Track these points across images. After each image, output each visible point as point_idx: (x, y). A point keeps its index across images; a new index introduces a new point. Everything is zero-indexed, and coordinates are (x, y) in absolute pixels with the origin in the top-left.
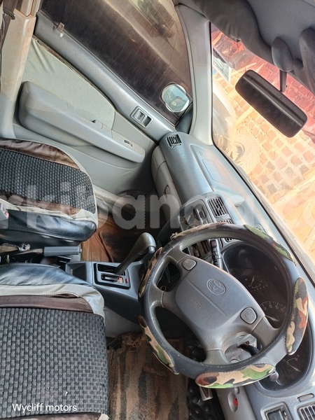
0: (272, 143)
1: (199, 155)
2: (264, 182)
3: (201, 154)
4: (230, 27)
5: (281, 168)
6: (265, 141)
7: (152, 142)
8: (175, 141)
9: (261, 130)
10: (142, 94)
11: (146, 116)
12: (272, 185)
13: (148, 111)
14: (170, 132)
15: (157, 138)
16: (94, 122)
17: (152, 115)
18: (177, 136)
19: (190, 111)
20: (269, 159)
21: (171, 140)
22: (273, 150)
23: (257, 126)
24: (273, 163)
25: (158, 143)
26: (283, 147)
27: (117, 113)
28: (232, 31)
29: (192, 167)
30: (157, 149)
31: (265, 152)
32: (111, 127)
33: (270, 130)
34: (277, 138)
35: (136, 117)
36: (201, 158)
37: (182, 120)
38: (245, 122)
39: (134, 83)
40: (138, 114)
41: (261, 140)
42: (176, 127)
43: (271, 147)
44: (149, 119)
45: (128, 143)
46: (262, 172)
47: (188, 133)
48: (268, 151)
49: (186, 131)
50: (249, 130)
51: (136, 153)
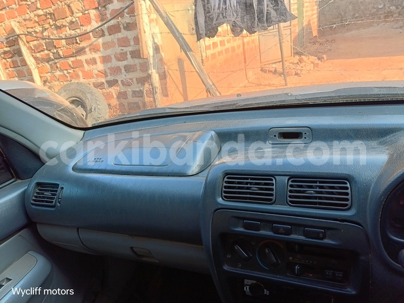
0: (87, 67)
2: (126, 98)
5: (121, 74)
6: (80, 74)
9: (65, 72)
12: (134, 92)
20: (103, 80)
22: (95, 72)
23: (58, 73)
24: (110, 78)
26: (98, 61)
31: (93, 80)
33: (71, 63)
34: (84, 61)
38: (45, 82)
41: (78, 76)
43: (91, 71)
46: (114, 94)
48: (93, 77)
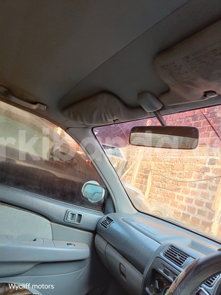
0: (176, 200)
1: (132, 223)
3: (134, 221)
4: (105, 115)
5: (194, 213)
6: (170, 201)
7: (91, 234)
8: (108, 222)
9: (163, 197)
10: (67, 200)
11: (77, 215)
13: (76, 210)
14: (101, 218)
15: (93, 228)
16: (35, 240)
17: (81, 212)
18: (108, 218)
19: (108, 195)
20: (182, 212)
21: (104, 224)
22: (179, 204)
23: (159, 196)
24: (186, 212)
25: (95, 232)
26: (184, 199)
27: (52, 223)
28: (107, 116)
29: (132, 235)
30: (97, 237)
31: (176, 209)
32: (52, 238)
33: (168, 193)
34: (176, 195)
35: (69, 219)
36: (135, 224)
37: (106, 205)
38: (150, 197)
39: (58, 195)
40: (70, 216)
41: (168, 202)
42: (104, 213)
43: (177, 203)
44: (80, 216)
45: (71, 244)
47: (115, 212)
48: (176, 207)
49: (113, 211)
50: (155, 200)
51: (81, 250)
